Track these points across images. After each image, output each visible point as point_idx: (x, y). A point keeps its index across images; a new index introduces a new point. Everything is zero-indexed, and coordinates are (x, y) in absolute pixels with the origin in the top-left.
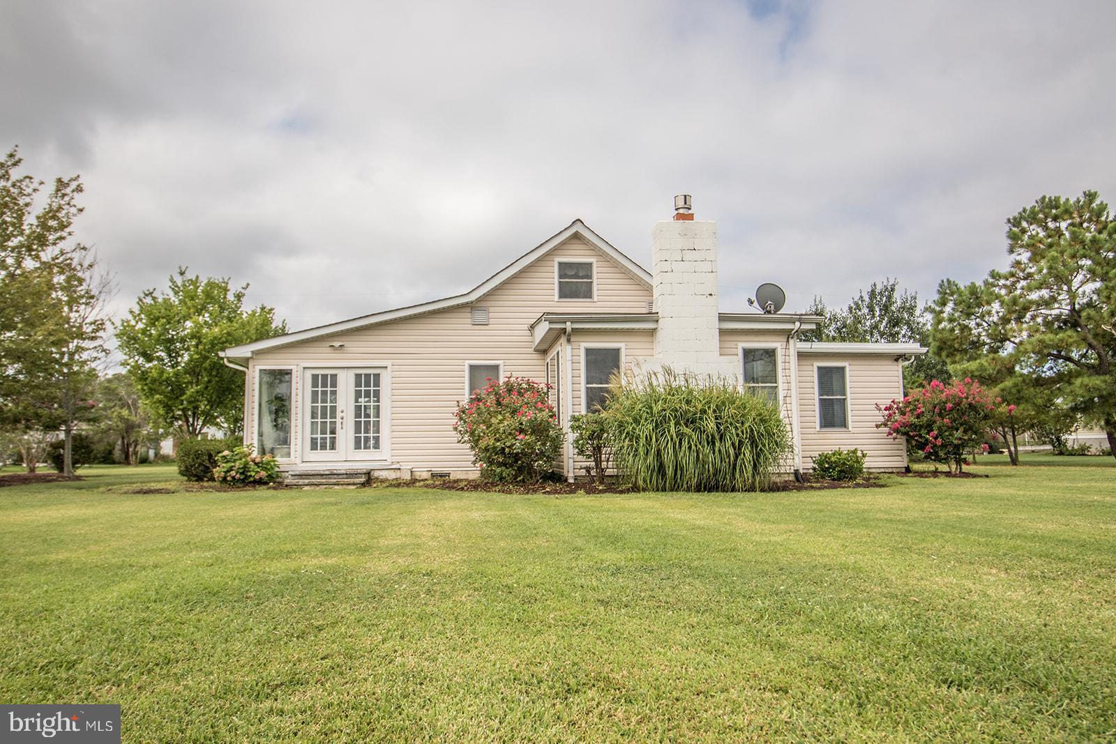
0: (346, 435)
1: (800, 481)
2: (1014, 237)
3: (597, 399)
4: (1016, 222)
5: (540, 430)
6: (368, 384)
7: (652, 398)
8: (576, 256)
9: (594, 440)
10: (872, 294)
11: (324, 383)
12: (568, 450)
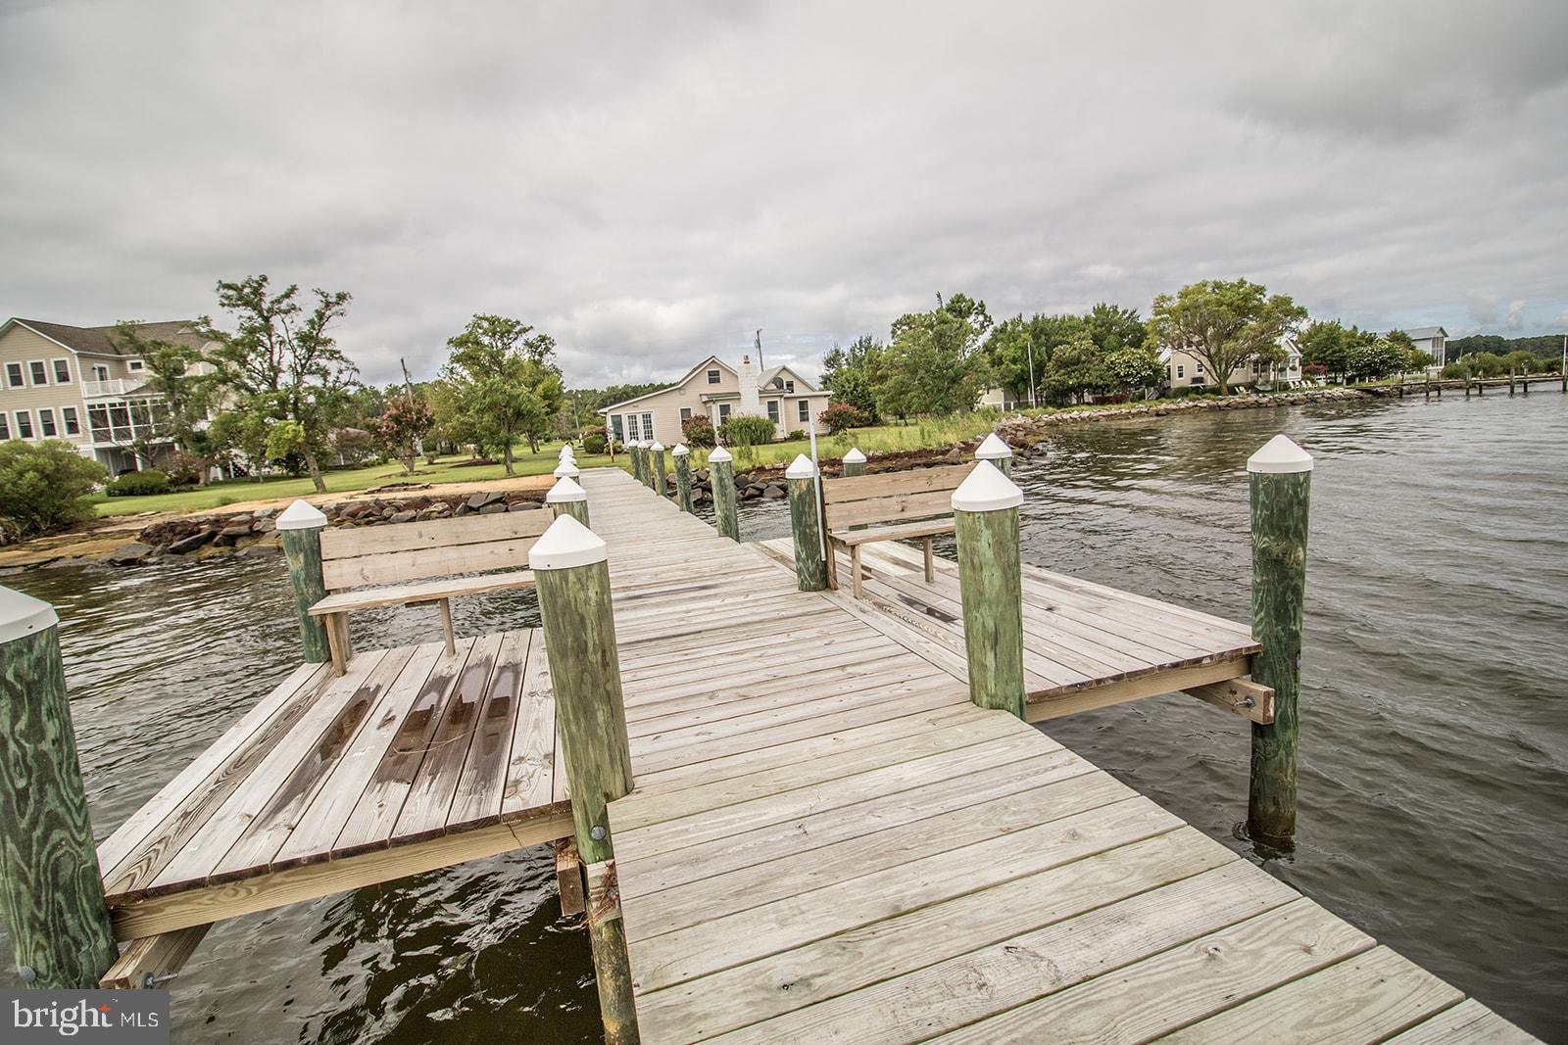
0: (641, 435)
1: (786, 440)
2: (894, 332)
3: (724, 421)
4: (895, 325)
5: (708, 431)
6: (647, 418)
7: (739, 420)
8: (713, 369)
9: (724, 433)
10: (860, 342)
11: (633, 418)
12: (717, 436)
